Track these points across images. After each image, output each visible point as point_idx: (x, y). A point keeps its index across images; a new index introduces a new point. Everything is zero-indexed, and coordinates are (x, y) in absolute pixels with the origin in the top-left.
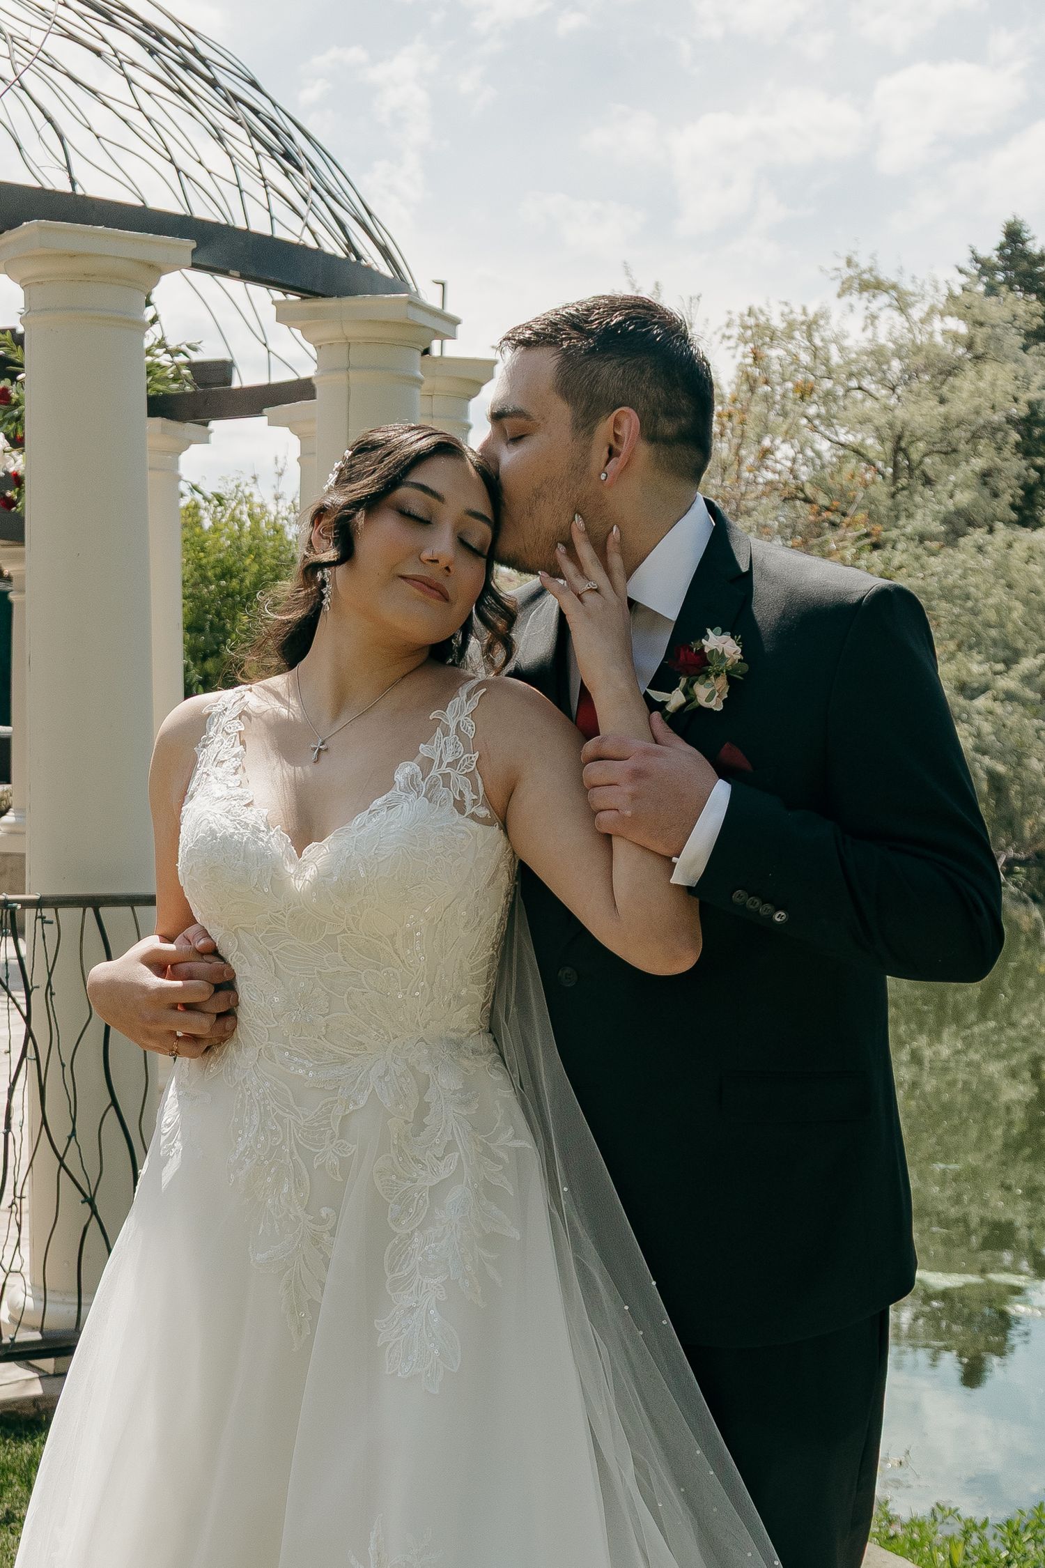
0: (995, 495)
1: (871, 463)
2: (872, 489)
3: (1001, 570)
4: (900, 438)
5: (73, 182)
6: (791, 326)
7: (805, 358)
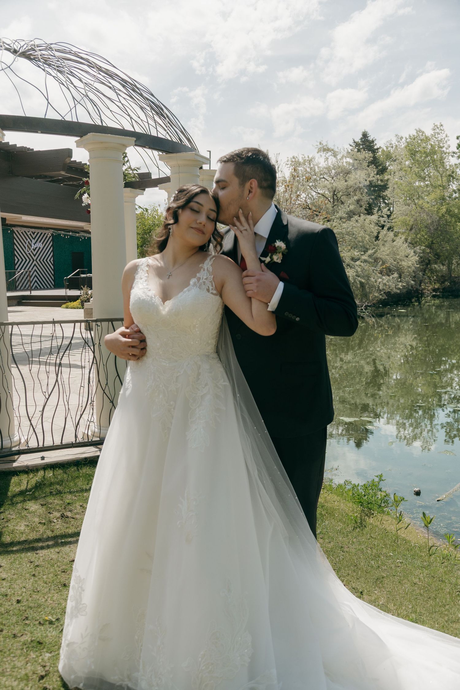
0: (361, 206)
1: (327, 198)
2: (327, 205)
3: (362, 227)
4: (335, 191)
5: (102, 122)
6: (305, 161)
7: (308, 170)
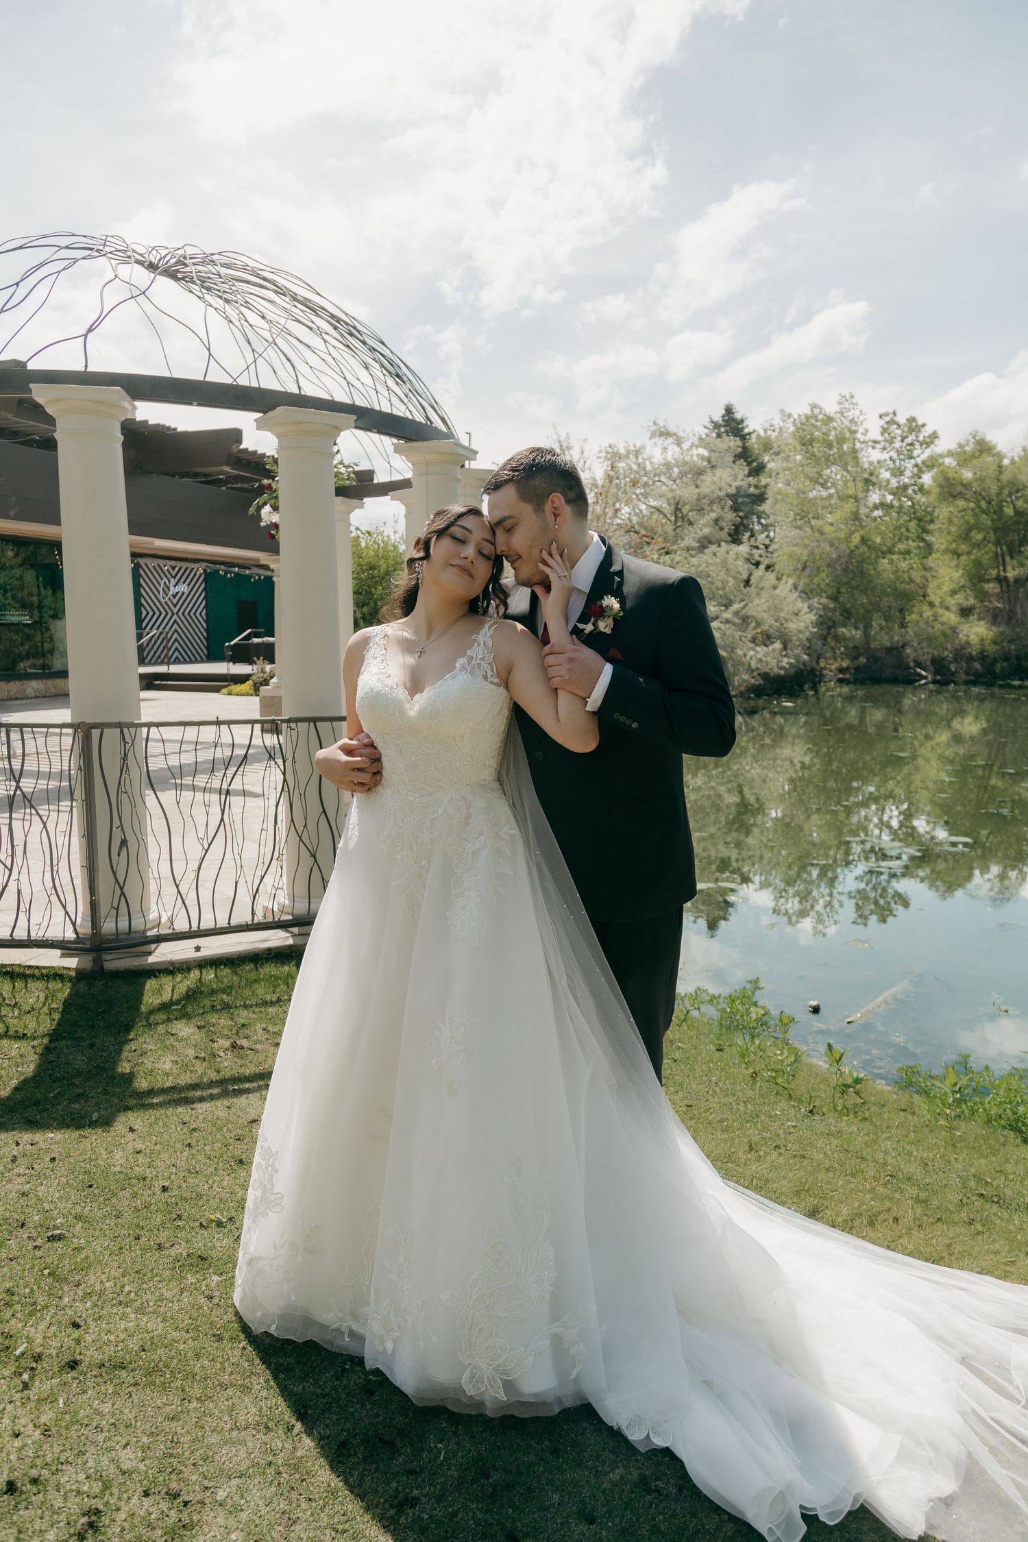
0: (721, 529)
1: (665, 515)
2: (665, 527)
3: (724, 563)
4: (678, 504)
5: (299, 388)
6: (628, 452)
7: (635, 467)
